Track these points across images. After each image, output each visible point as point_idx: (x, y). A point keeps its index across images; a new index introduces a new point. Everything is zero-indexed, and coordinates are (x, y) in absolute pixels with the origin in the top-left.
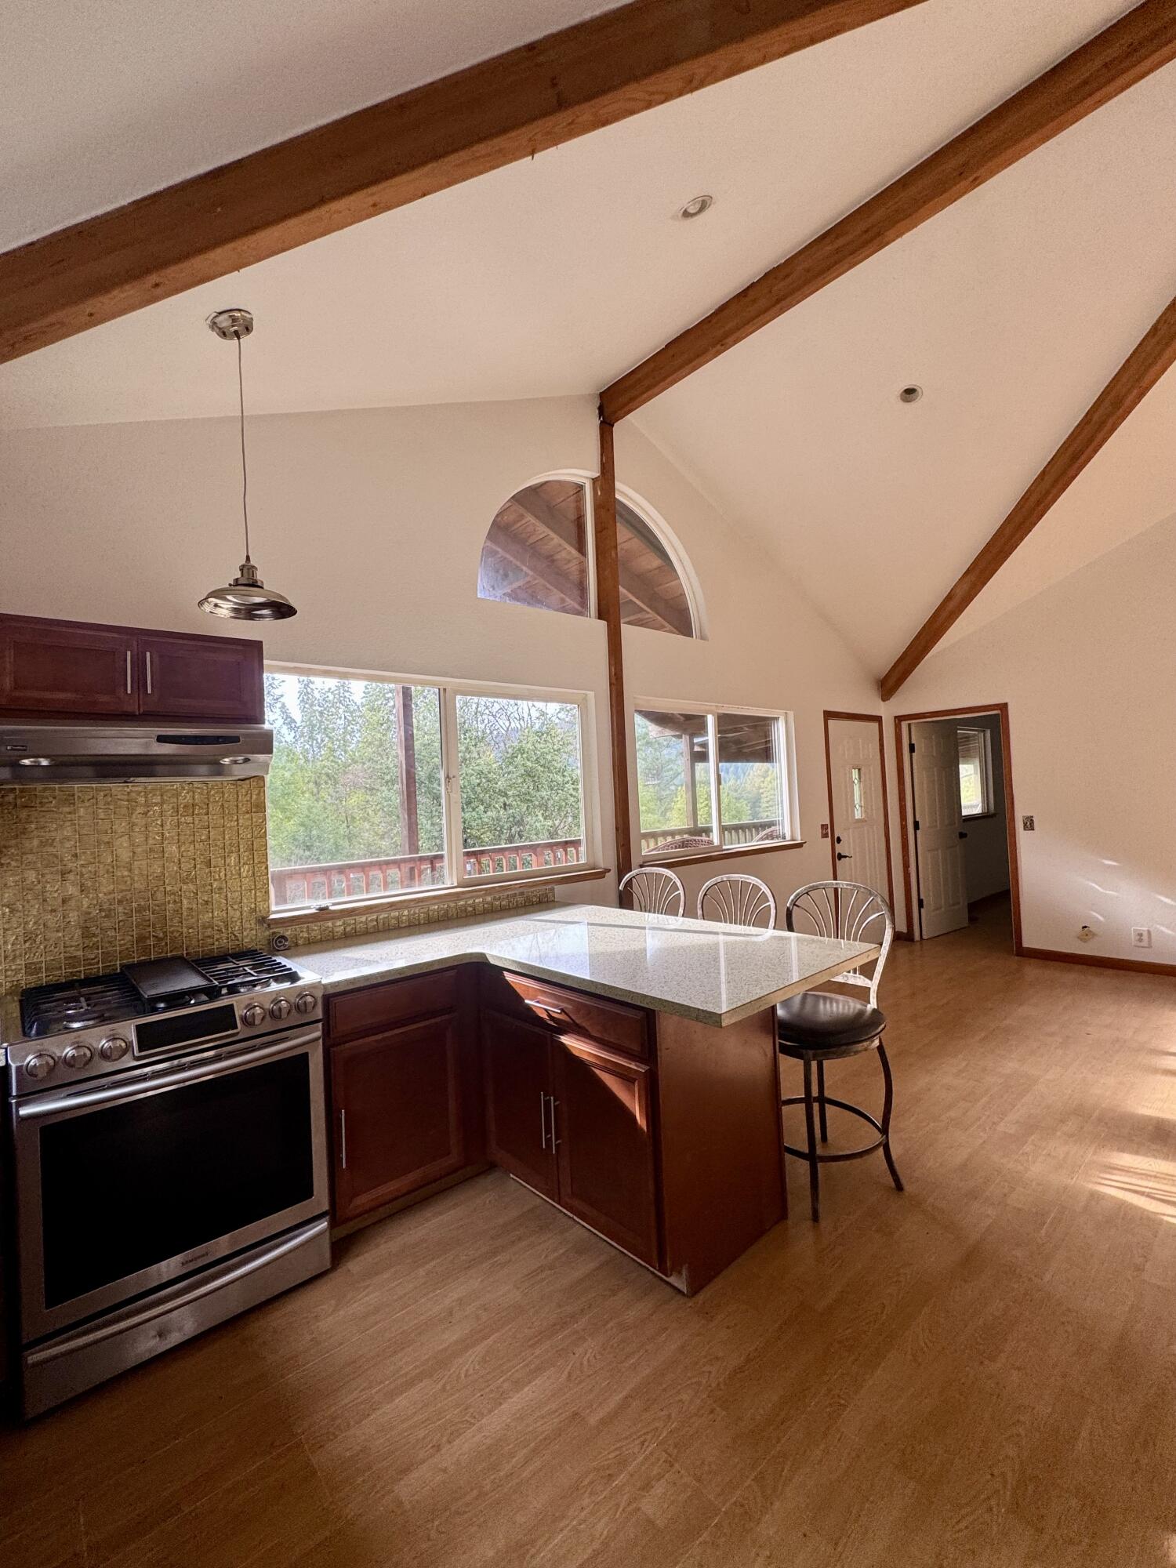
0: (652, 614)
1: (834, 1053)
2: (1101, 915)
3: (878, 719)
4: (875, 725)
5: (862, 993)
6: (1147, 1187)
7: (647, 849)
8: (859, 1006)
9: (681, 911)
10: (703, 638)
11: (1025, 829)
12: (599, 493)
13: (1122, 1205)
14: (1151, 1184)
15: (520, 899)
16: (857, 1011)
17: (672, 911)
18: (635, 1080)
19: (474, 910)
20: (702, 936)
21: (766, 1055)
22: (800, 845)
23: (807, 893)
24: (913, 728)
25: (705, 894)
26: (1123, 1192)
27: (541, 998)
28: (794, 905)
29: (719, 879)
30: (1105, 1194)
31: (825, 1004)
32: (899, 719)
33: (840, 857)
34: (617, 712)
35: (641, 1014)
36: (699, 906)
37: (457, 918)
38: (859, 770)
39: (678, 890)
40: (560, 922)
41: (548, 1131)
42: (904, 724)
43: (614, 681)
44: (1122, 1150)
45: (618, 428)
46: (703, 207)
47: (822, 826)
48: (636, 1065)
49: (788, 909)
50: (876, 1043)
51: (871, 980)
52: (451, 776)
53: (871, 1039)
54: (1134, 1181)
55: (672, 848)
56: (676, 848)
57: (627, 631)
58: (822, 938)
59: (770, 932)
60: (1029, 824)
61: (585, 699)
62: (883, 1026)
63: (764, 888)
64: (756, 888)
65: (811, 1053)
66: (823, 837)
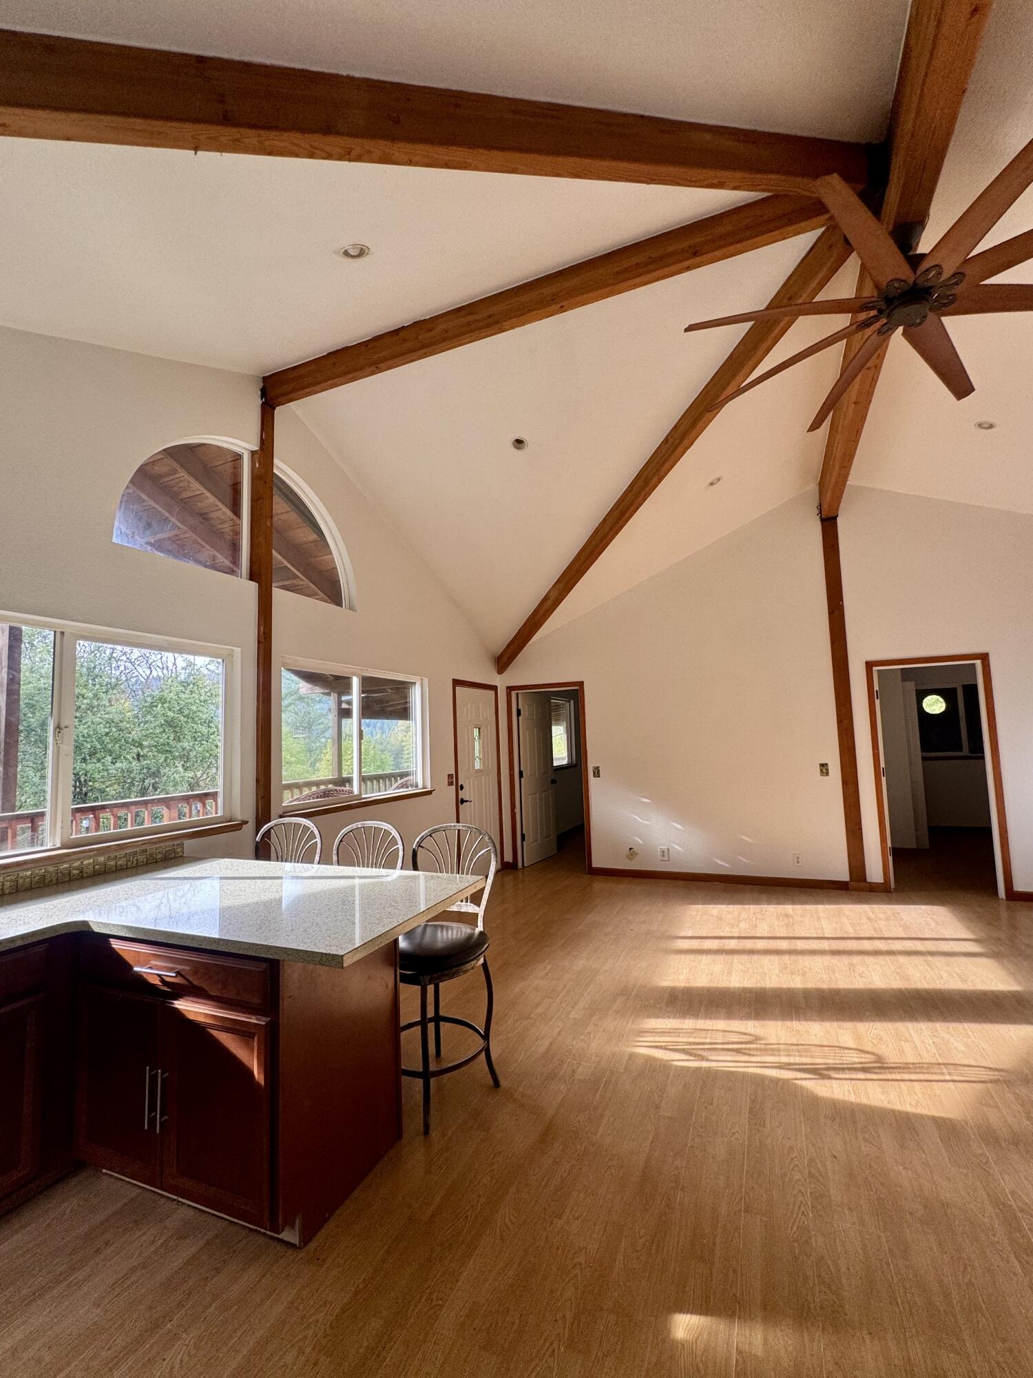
0: (306, 582)
1: (445, 975)
2: (640, 839)
3: (494, 688)
4: (493, 693)
5: (471, 919)
6: (663, 1042)
7: (288, 799)
8: (469, 931)
9: (317, 858)
10: (351, 608)
11: (594, 777)
12: (257, 465)
13: (649, 1060)
14: (666, 1039)
15: (142, 858)
16: (467, 935)
17: (308, 858)
18: (256, 1033)
19: (82, 872)
20: (334, 881)
21: (387, 987)
22: (429, 793)
23: (430, 835)
24: (520, 696)
25: (341, 841)
26: (650, 1049)
27: (153, 963)
28: (419, 846)
29: (354, 826)
30: (639, 1053)
31: (442, 932)
32: (510, 689)
33: (463, 801)
34: (264, 668)
35: (264, 966)
36: (335, 852)
37: (57, 883)
38: (479, 729)
39: (315, 838)
40: (185, 878)
41: (152, 1108)
42: (514, 693)
43: (262, 640)
44: (649, 1017)
45: (279, 411)
46: (362, 253)
47: (449, 775)
48: (257, 1019)
49: (414, 850)
50: (482, 961)
51: (479, 906)
52: (63, 726)
53: (477, 958)
54: (657, 1039)
55: (313, 798)
56: (317, 797)
57: (279, 596)
58: (439, 874)
59: (397, 873)
60: (597, 773)
61: (231, 654)
62: (487, 945)
63: (394, 833)
64: (387, 833)
65: (427, 978)
66: (449, 785)
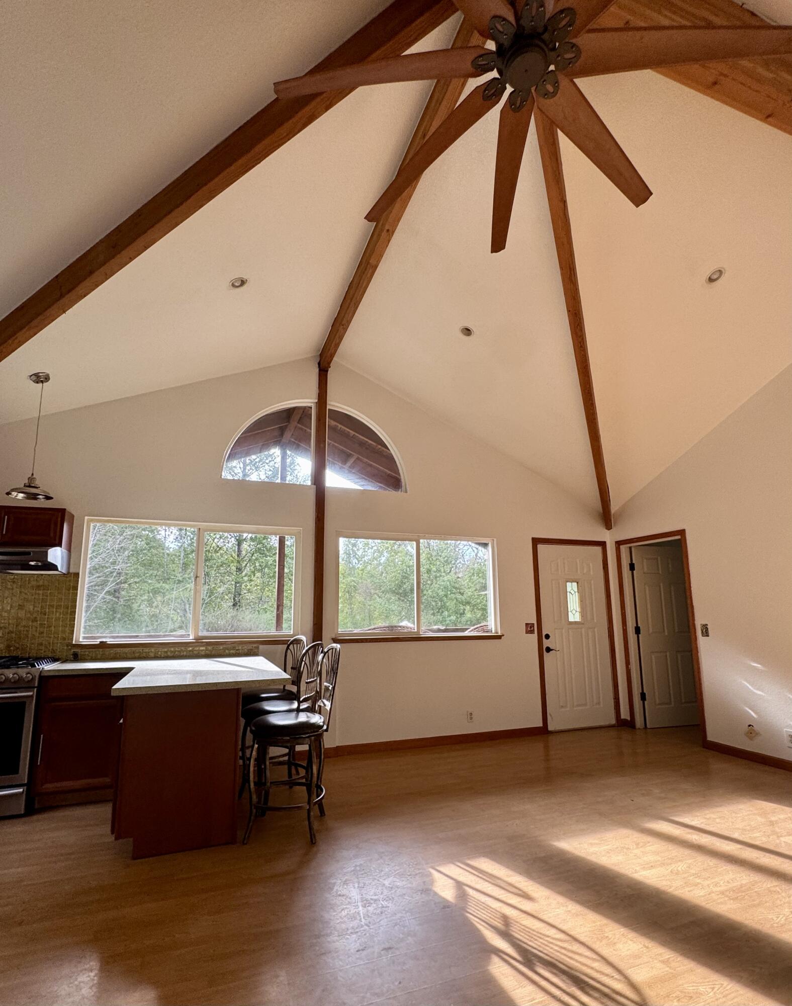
3: (603, 544)
4: (598, 549)
10: (405, 491)
11: (703, 636)
12: (319, 408)
22: (499, 637)
24: (633, 550)
33: (549, 650)
38: (577, 583)
42: (623, 548)
47: (527, 624)
60: (706, 633)
61: (299, 533)
66: (527, 632)
